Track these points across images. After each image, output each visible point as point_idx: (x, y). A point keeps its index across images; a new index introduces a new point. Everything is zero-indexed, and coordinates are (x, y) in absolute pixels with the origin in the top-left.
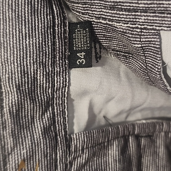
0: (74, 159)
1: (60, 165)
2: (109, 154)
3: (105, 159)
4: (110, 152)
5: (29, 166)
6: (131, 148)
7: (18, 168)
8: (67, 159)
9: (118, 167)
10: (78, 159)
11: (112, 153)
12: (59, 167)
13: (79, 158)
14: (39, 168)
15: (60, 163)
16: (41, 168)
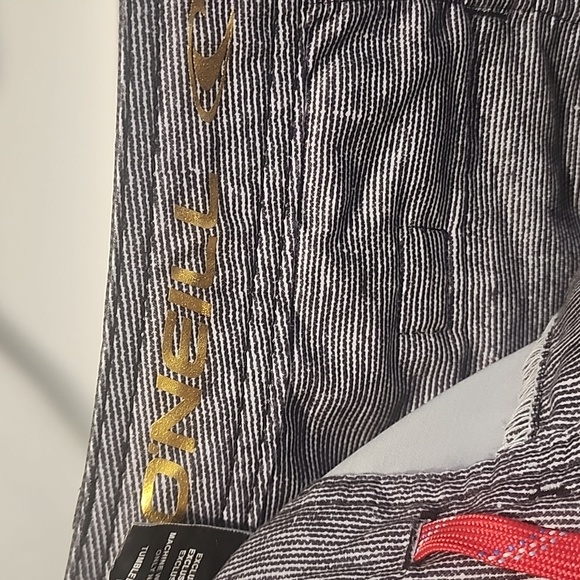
0: (318, 21)
1: (284, 27)
2: (398, 30)
3: (389, 41)
4: (401, 27)
5: (214, 10)
6: (454, 31)
7: (189, 10)
8: (300, 16)
9: (420, 59)
10: (325, 25)
11: (408, 29)
12: (281, 31)
13: (328, 23)
14: (235, 21)
15: (283, 22)
16: (240, 22)
